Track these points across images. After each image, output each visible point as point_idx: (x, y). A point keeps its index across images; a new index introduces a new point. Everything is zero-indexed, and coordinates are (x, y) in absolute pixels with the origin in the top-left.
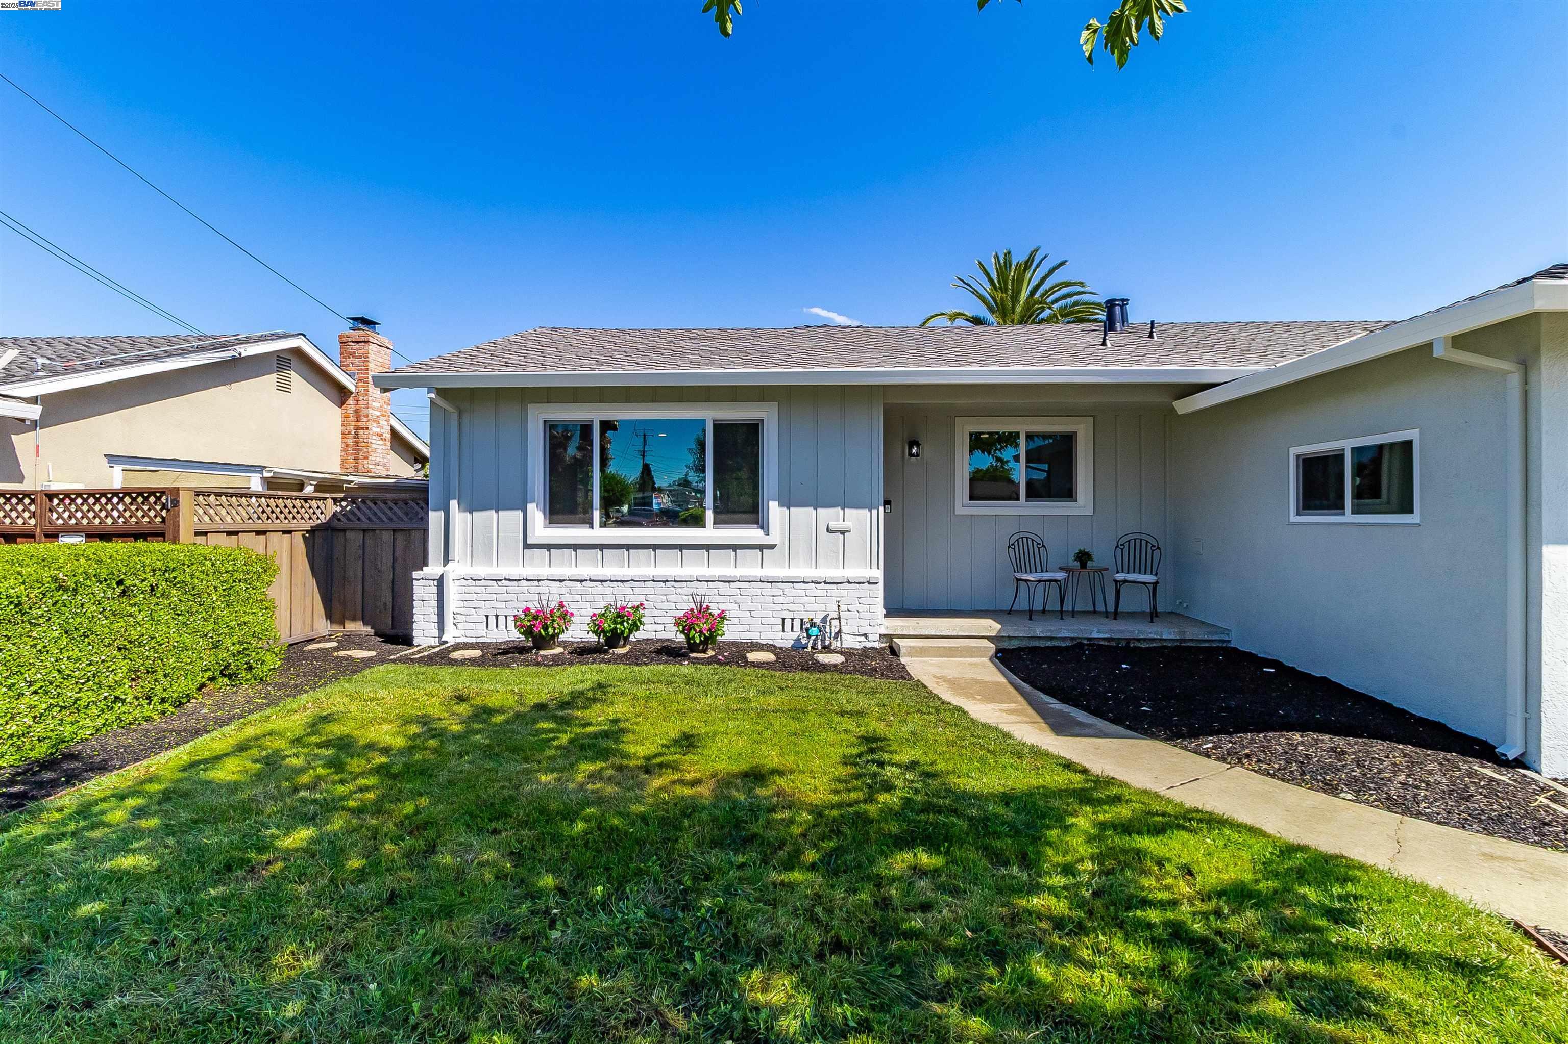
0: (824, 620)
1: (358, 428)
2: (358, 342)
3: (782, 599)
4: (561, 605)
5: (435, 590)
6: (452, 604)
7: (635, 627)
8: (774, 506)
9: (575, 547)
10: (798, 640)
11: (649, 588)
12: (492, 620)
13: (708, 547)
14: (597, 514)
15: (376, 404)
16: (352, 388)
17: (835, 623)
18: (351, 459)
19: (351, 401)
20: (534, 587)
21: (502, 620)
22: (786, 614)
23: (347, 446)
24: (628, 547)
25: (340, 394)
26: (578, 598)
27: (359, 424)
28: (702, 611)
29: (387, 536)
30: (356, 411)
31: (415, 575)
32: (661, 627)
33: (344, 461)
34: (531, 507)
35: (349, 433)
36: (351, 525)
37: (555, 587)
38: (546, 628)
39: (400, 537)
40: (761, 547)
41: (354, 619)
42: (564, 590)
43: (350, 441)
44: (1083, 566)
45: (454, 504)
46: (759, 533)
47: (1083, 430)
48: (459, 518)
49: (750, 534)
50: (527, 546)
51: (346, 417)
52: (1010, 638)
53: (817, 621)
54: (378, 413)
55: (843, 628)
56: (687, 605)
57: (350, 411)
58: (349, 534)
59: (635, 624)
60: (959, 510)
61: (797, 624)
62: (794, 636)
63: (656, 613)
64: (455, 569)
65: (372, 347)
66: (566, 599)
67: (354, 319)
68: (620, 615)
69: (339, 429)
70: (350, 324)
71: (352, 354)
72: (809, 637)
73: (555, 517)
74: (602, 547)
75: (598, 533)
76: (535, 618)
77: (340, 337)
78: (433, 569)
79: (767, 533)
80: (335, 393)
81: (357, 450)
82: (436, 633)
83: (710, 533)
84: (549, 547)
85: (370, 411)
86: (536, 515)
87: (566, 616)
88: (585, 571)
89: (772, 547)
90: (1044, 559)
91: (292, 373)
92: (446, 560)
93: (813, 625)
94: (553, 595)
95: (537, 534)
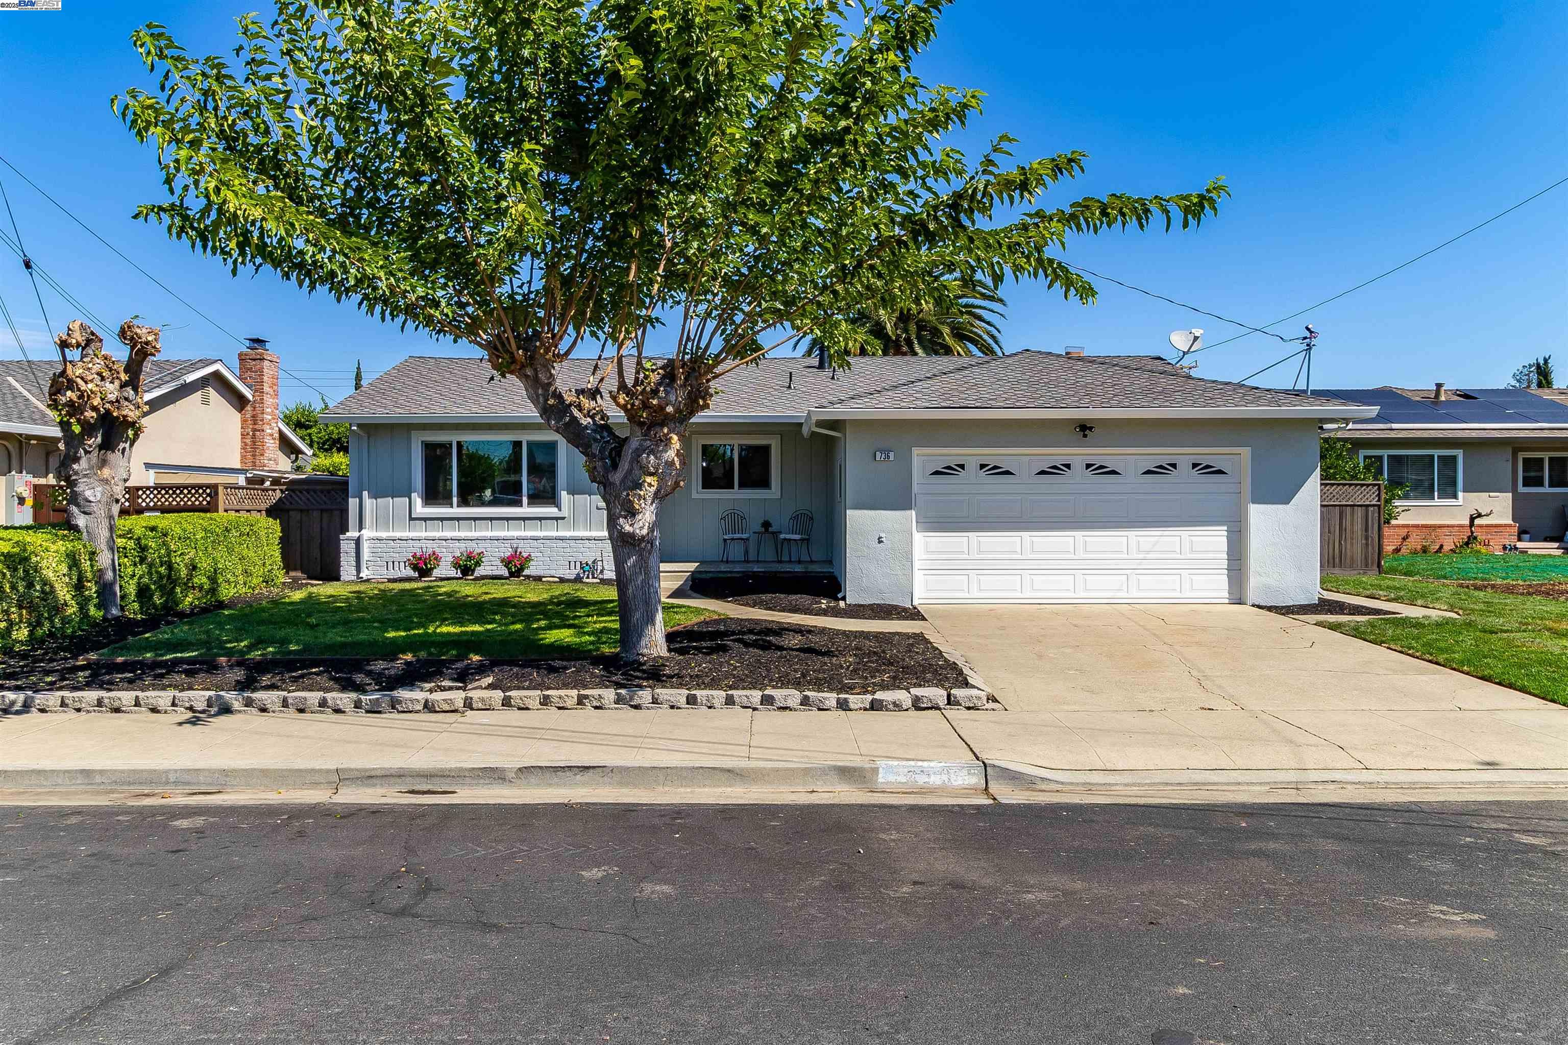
0: (594, 562)
1: (254, 430)
2: (254, 360)
3: (568, 550)
4: (434, 554)
5: (354, 546)
6: (366, 554)
7: (478, 564)
8: (564, 494)
9: (442, 519)
10: (578, 574)
11: (487, 544)
12: (390, 564)
13: (524, 519)
14: (455, 500)
15: (269, 410)
16: (250, 397)
17: (600, 563)
18: (249, 456)
19: (249, 408)
20: (418, 544)
21: (396, 564)
22: (571, 559)
23: (246, 445)
24: (475, 519)
25: (240, 402)
26: (444, 550)
27: (256, 427)
28: (516, 555)
29: (316, 514)
30: (253, 416)
31: (341, 537)
32: (494, 568)
33: (243, 458)
34: (414, 495)
35: (248, 434)
36: (292, 507)
37: (430, 544)
38: (426, 565)
39: (325, 515)
40: (557, 519)
41: (295, 569)
42: (435, 546)
43: (248, 441)
44: (767, 530)
45: (365, 494)
46: (555, 510)
47: (774, 444)
48: (368, 503)
49: (551, 511)
50: (411, 519)
51: (244, 421)
52: (706, 572)
53: (590, 563)
54: (270, 417)
55: (605, 567)
56: (508, 553)
57: (248, 416)
58: (291, 513)
59: (477, 562)
60: (695, 495)
61: (578, 565)
62: (576, 572)
63: (492, 559)
64: (366, 533)
65: (266, 363)
66: (437, 550)
67: (250, 340)
68: (470, 557)
69: (239, 431)
70: (247, 343)
71: (250, 369)
72: (584, 572)
73: (429, 502)
74: (458, 519)
75: (456, 511)
76: (420, 559)
77: (240, 355)
78: (352, 534)
79: (560, 510)
80: (235, 401)
81: (254, 449)
82: (355, 573)
83: (526, 510)
84: (425, 520)
85: (265, 416)
86: (418, 501)
87: (438, 559)
88: (448, 534)
89: (563, 518)
90: (744, 526)
91: (210, 389)
92: (361, 528)
93: (587, 565)
94: (429, 547)
95: (418, 511)
